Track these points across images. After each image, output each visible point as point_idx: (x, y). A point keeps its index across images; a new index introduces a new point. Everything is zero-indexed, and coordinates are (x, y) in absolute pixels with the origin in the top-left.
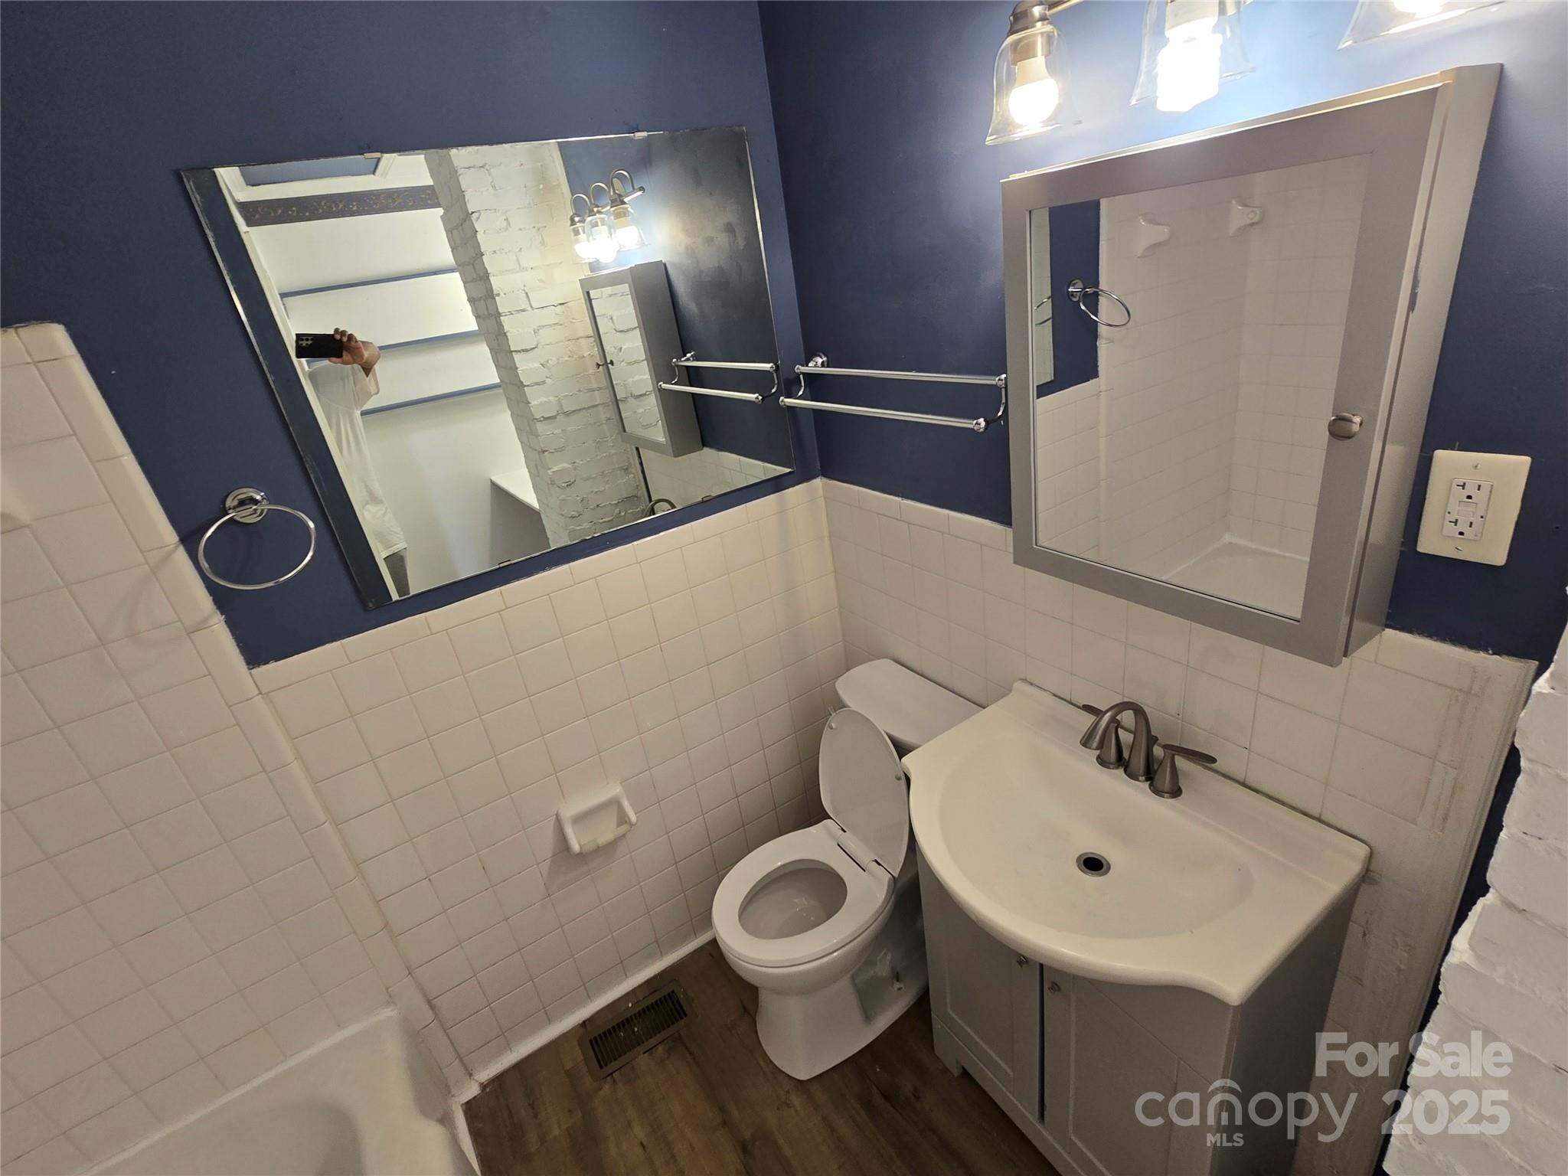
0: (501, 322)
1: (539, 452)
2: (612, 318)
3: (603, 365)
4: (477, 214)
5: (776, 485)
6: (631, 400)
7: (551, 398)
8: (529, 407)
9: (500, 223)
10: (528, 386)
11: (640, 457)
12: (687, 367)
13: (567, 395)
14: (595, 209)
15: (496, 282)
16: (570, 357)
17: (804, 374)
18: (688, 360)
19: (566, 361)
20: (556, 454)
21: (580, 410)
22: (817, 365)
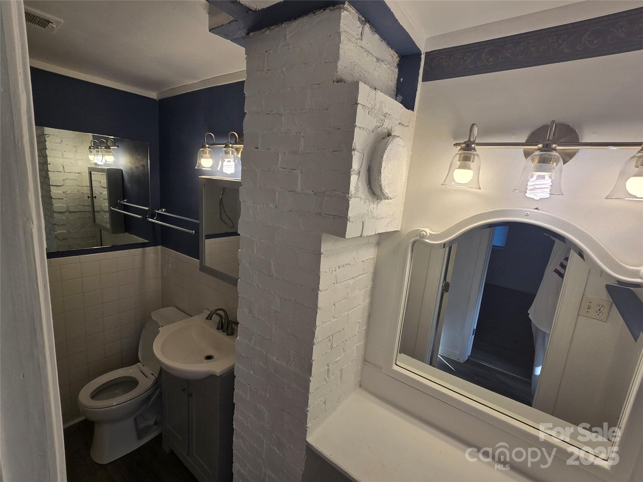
0: (48, 174)
1: (52, 224)
2: (100, 182)
3: (91, 197)
4: (48, 135)
5: (143, 245)
6: (102, 212)
7: (64, 205)
8: (53, 207)
9: (58, 140)
10: (54, 199)
11: (101, 233)
12: (124, 204)
13: (72, 205)
14: (99, 147)
15: (49, 160)
16: (78, 192)
17: (157, 213)
18: (125, 202)
19: (75, 193)
20: (61, 226)
21: (77, 212)
22: (162, 211)
